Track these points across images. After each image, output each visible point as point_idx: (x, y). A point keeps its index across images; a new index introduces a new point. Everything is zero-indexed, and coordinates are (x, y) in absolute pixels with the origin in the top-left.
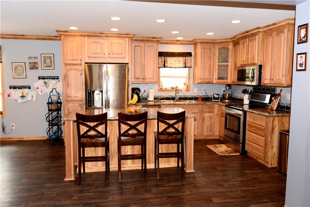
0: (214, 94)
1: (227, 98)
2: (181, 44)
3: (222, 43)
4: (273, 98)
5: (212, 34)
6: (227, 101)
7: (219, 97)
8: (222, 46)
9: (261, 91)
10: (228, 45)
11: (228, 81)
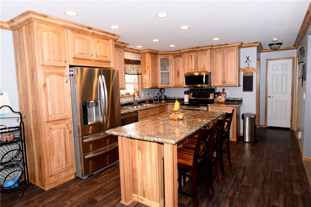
0: (154, 97)
1: (163, 99)
2: (133, 52)
3: (163, 54)
4: (216, 95)
5: (174, 46)
6: (163, 101)
7: (157, 99)
8: (163, 57)
9: (204, 91)
10: (168, 57)
11: (170, 86)
